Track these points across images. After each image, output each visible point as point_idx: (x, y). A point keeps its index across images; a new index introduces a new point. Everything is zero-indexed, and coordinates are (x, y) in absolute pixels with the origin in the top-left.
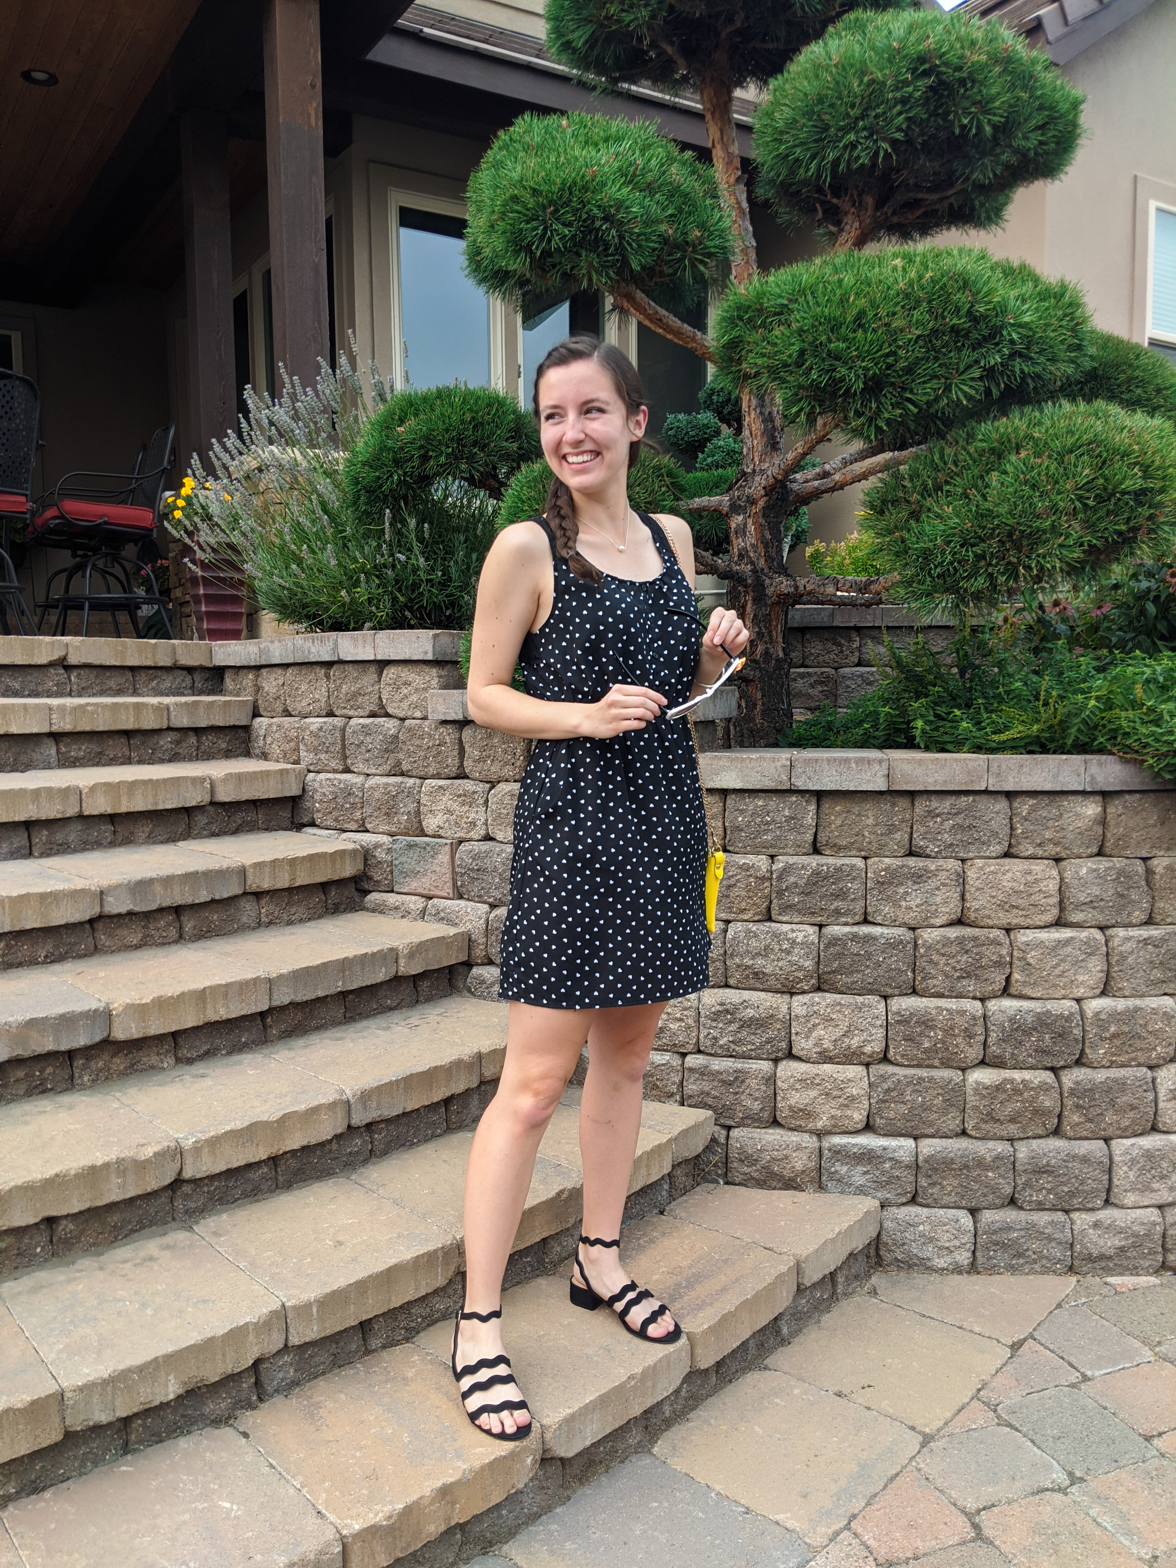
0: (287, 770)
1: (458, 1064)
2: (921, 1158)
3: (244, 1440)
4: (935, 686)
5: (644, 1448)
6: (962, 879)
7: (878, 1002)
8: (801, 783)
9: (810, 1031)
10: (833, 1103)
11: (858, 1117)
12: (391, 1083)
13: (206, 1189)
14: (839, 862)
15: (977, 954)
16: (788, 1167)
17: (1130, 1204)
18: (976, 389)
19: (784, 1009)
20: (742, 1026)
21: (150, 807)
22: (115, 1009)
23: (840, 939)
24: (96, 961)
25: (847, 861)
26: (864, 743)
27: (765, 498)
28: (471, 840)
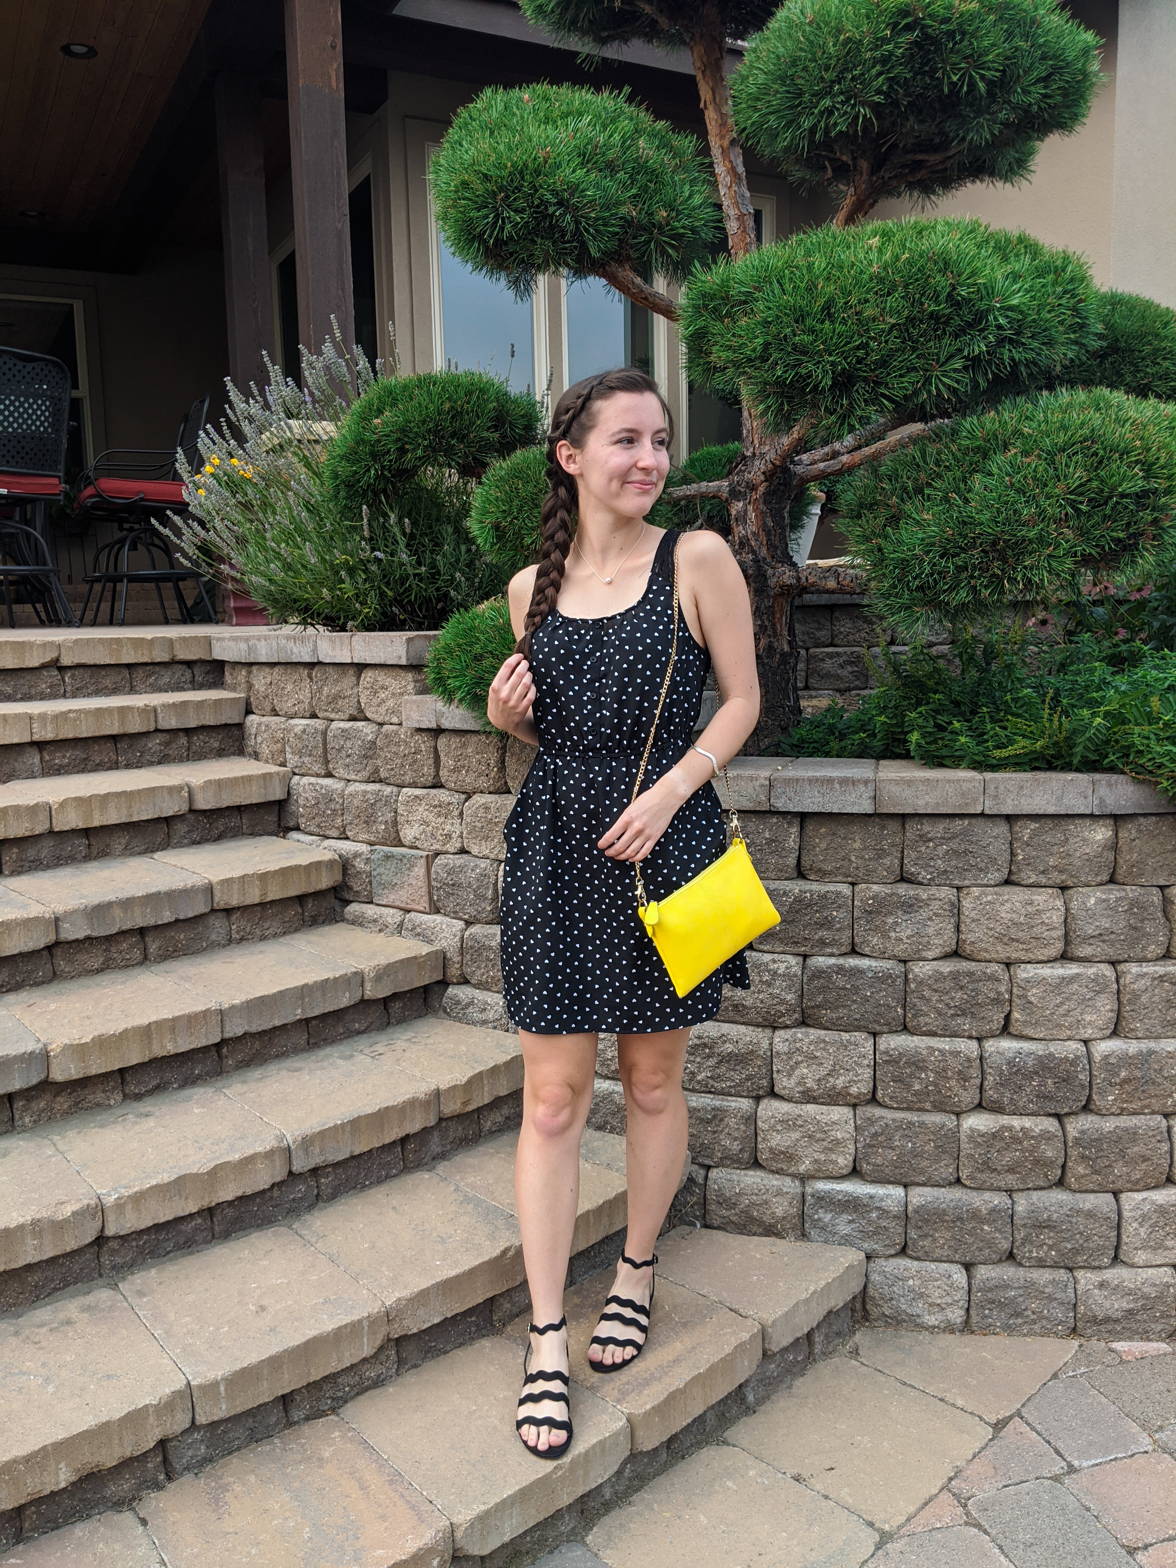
0: (270, 775)
1: (412, 1104)
2: (910, 1208)
3: (141, 1528)
4: (935, 693)
5: (576, 1536)
6: (956, 910)
7: (866, 1039)
8: (780, 804)
9: (793, 1069)
10: (817, 1146)
11: (844, 1161)
12: (335, 1127)
13: (134, 1244)
14: (823, 888)
15: (972, 991)
16: (768, 1212)
17: (1141, 1263)
18: (958, 382)
19: (765, 1044)
20: (721, 1061)
21: (124, 820)
22: (52, 1050)
23: (825, 971)
24: (54, 988)
25: (832, 887)
26: (862, 753)
27: (765, 484)
28: (447, 853)
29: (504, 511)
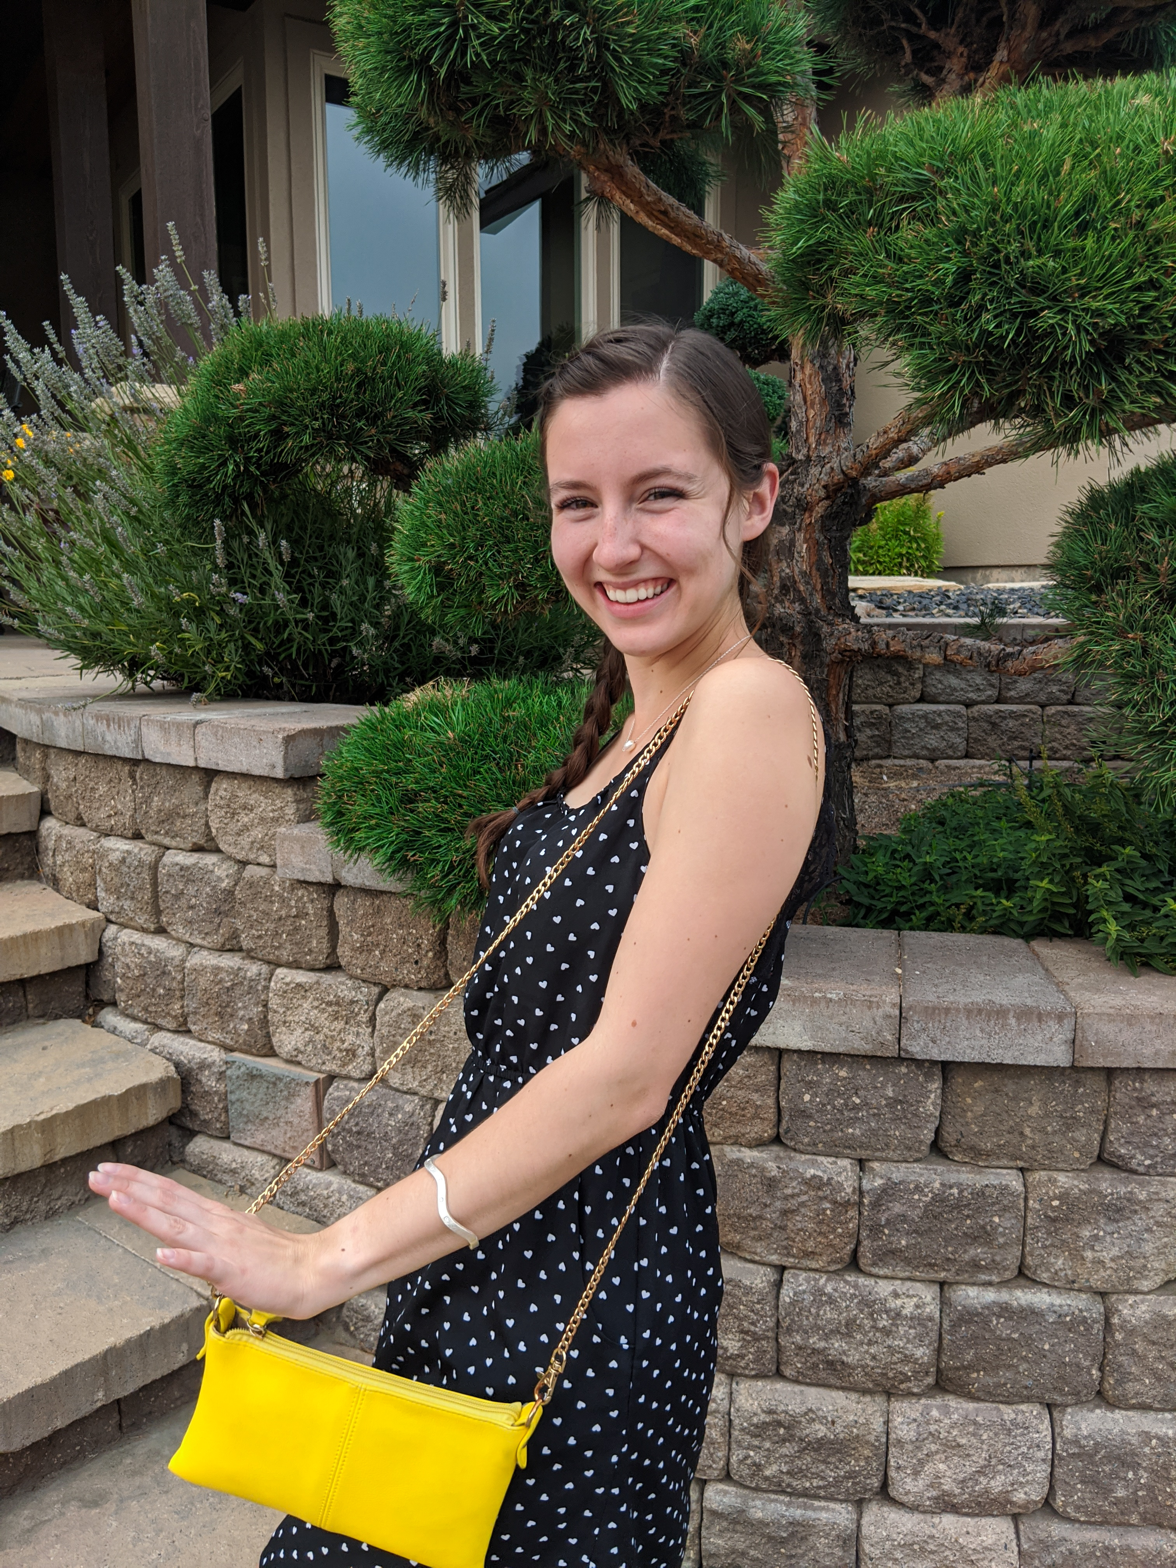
0: (76, 924)
4: (1123, 842)
7: (1039, 1417)
8: (917, 1048)
9: (921, 1463)
14: (978, 1178)
19: (877, 1424)
20: (805, 1449)
23: (978, 1314)
25: (991, 1177)
27: (826, 503)
28: (348, 1077)
29: (452, 546)
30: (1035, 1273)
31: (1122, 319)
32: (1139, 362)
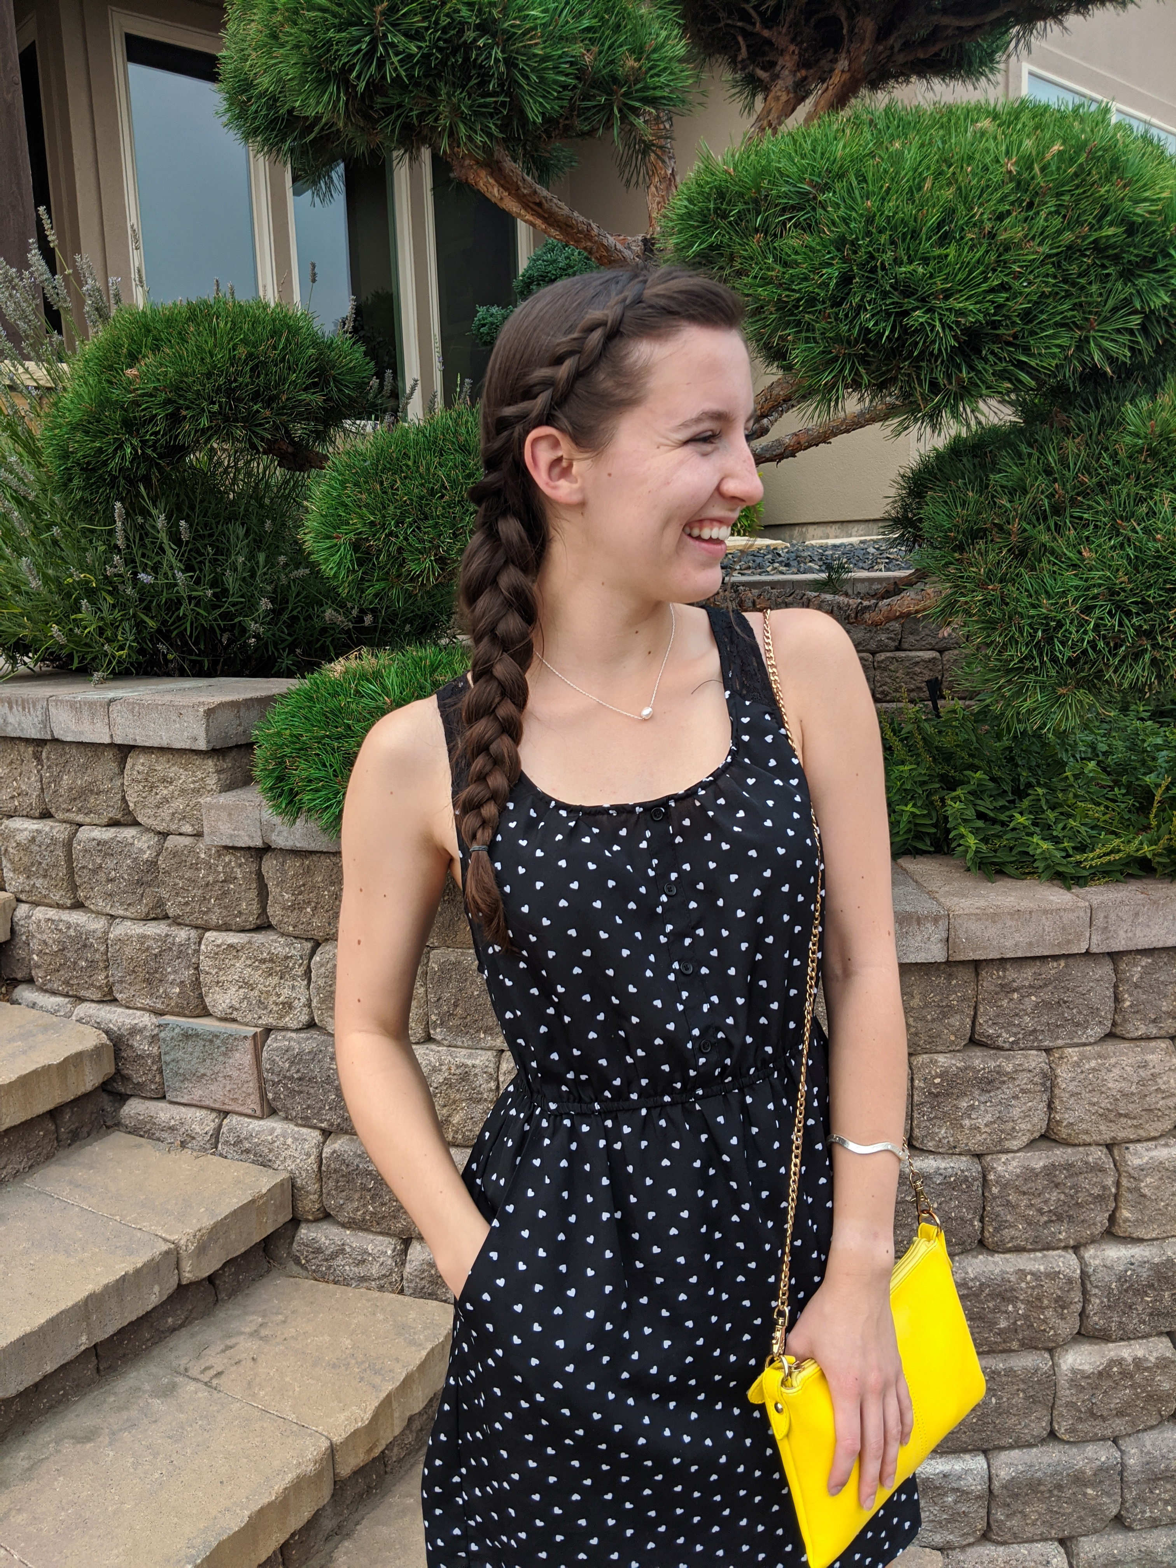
1: (296, 1487)
2: (996, 1484)
15: (1071, 1188)
28: (286, 1029)
29: (372, 524)
30: (922, 1143)
31: (981, 317)
32: (992, 352)
